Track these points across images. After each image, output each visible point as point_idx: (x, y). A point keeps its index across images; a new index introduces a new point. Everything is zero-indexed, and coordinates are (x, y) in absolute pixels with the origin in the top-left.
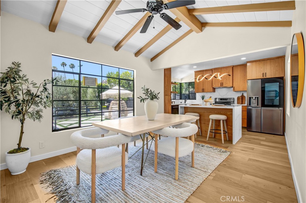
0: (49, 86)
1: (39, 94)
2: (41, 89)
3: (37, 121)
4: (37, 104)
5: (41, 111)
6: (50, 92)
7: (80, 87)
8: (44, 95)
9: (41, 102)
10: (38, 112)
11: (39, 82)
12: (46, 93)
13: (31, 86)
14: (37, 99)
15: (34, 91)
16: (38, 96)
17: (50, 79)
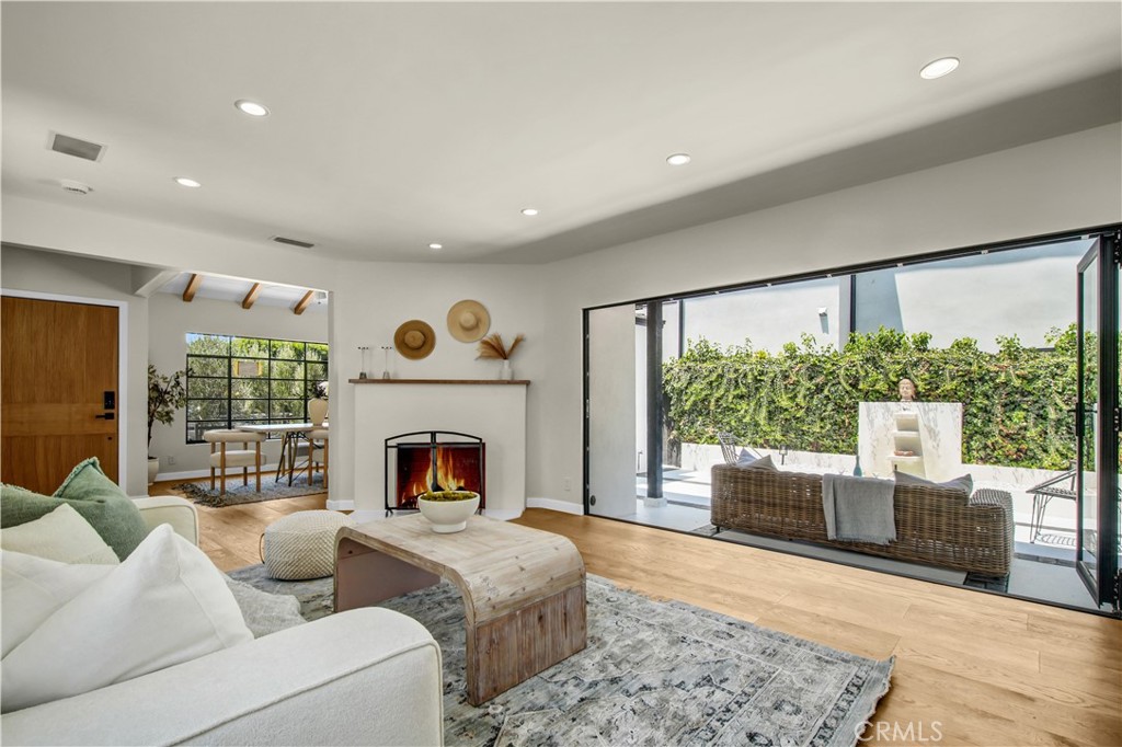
0: (183, 380)
1: (169, 389)
2: (173, 383)
3: (167, 424)
4: (166, 404)
5: (172, 412)
6: (184, 387)
7: (230, 378)
8: (176, 392)
9: (171, 400)
10: (168, 413)
11: (170, 374)
12: (179, 388)
13: (161, 381)
14: (166, 396)
15: (163, 386)
16: (168, 393)
17: (184, 370)
